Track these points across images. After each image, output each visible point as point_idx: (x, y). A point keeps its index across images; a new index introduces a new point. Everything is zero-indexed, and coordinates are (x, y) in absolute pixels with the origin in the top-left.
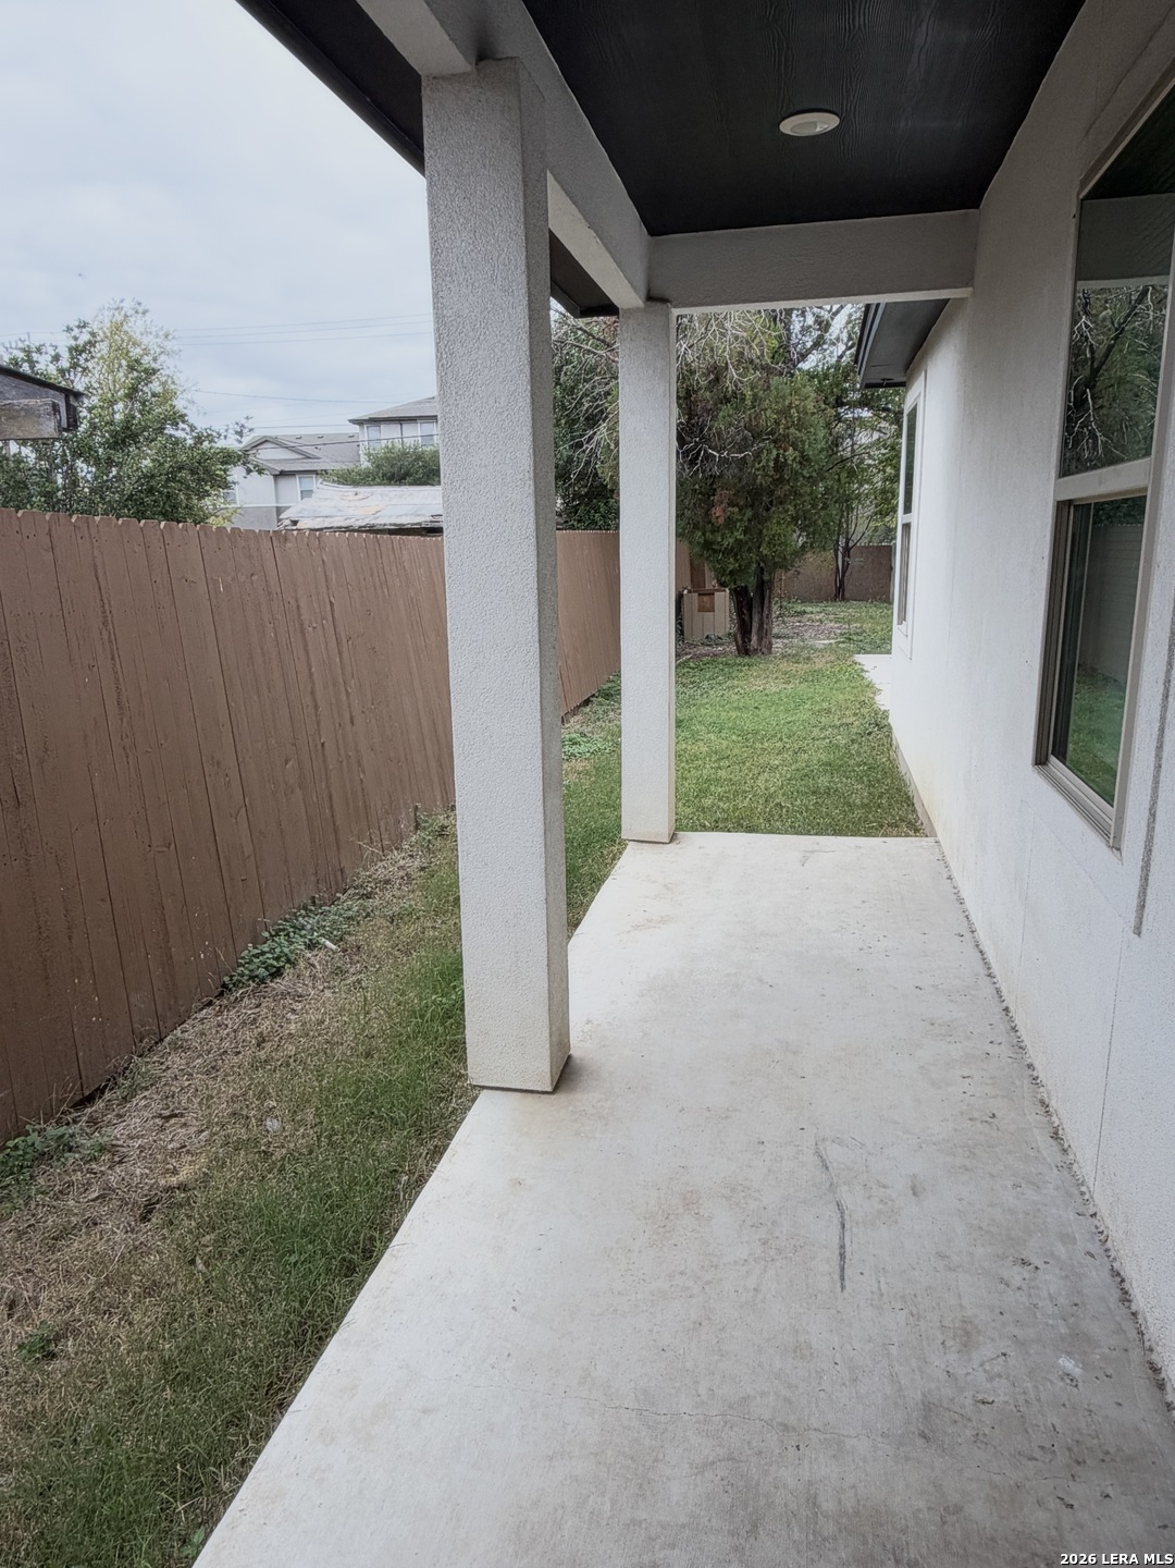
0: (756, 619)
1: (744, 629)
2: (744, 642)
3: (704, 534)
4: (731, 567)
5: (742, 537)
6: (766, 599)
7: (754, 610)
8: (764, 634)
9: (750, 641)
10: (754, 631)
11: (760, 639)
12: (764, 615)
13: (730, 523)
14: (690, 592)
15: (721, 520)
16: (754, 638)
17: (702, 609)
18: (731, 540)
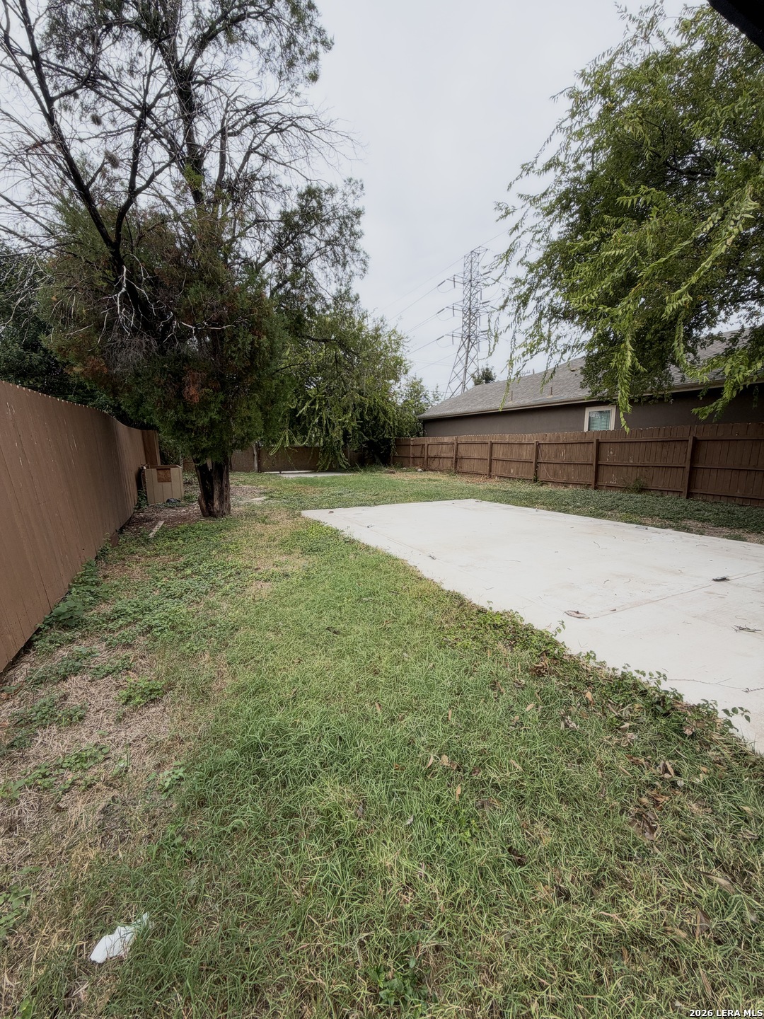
0: (217, 487)
1: (207, 496)
2: (207, 506)
3: (176, 413)
4: (204, 445)
5: (216, 417)
6: (225, 473)
7: (215, 481)
8: (224, 498)
9: (213, 505)
10: (216, 497)
11: (221, 504)
12: (224, 485)
13: (204, 405)
14: (148, 468)
15: (196, 400)
16: (217, 503)
17: (160, 480)
18: (206, 420)
